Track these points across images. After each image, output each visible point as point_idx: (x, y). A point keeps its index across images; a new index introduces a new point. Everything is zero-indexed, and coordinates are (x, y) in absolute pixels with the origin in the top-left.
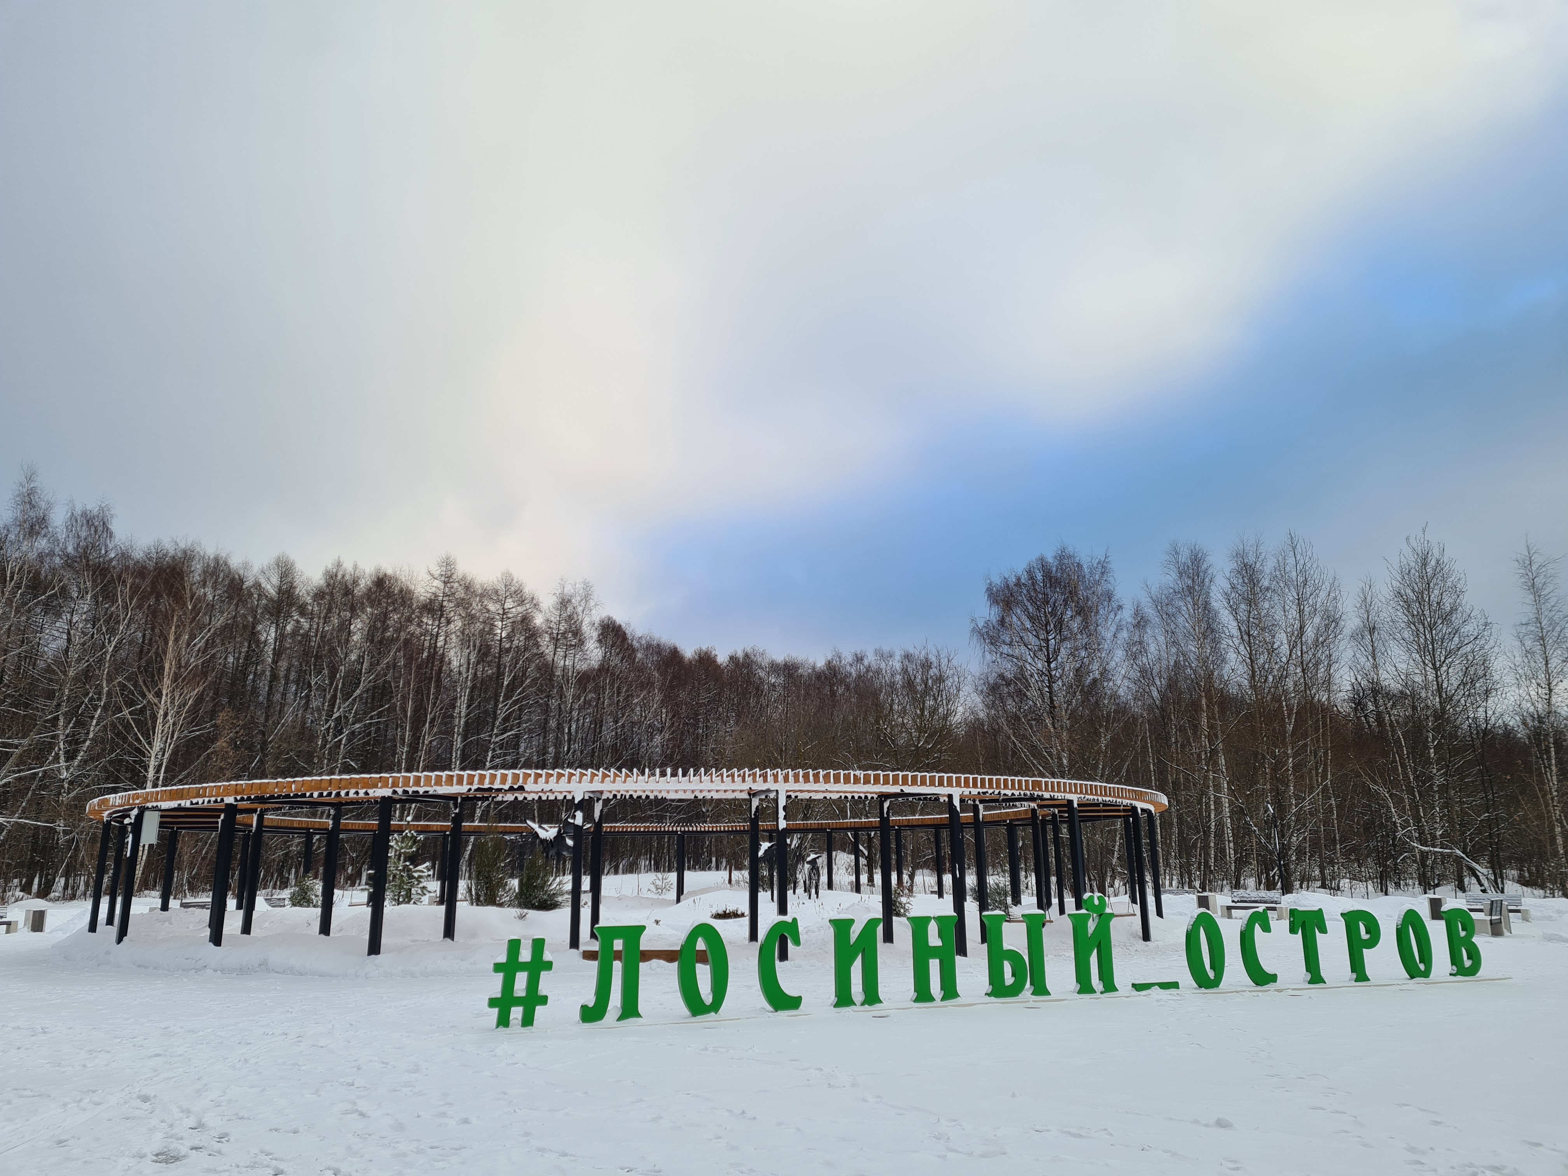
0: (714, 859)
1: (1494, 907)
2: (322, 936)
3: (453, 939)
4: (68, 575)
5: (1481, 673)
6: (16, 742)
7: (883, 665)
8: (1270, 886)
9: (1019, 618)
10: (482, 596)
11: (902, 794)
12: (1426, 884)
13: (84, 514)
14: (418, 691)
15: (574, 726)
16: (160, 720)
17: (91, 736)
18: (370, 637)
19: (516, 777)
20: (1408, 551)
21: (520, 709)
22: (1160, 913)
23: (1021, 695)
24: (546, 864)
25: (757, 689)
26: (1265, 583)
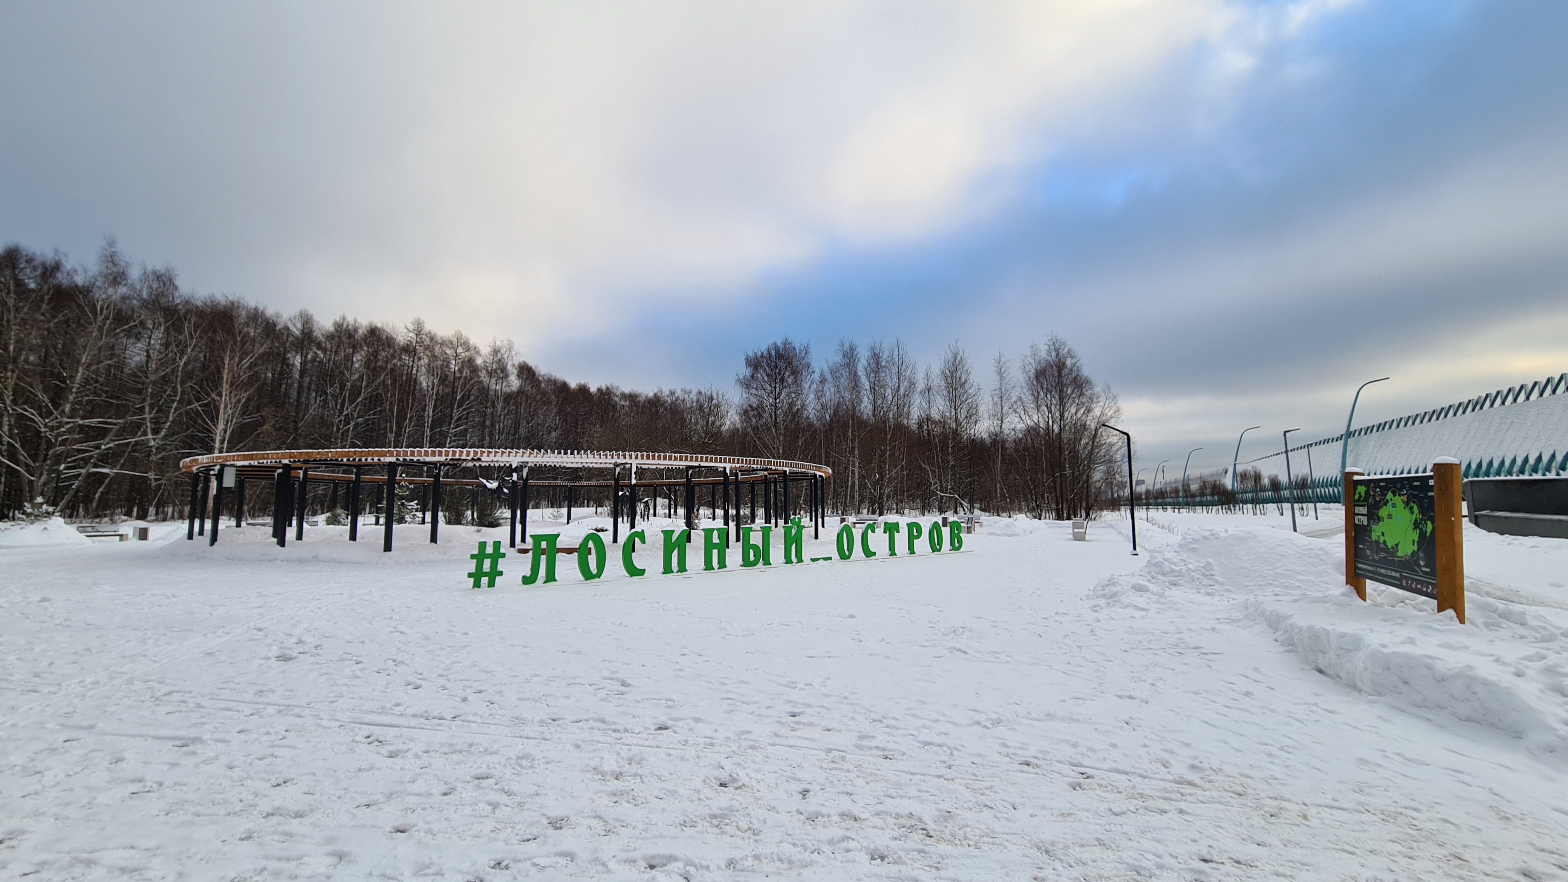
0: (586, 501)
1: (969, 520)
2: (352, 542)
3: (436, 543)
4: (144, 312)
5: (974, 412)
6: (114, 421)
7: (686, 397)
8: (873, 513)
9: (761, 375)
10: (442, 344)
11: (699, 467)
12: (941, 511)
13: (154, 272)
14: (401, 400)
15: (501, 425)
16: (222, 411)
17: (171, 419)
18: (367, 364)
19: (476, 453)
20: (949, 352)
21: (467, 414)
22: (823, 526)
23: (760, 416)
24: (492, 502)
25: (613, 407)
26: (884, 363)
